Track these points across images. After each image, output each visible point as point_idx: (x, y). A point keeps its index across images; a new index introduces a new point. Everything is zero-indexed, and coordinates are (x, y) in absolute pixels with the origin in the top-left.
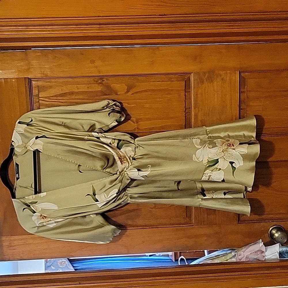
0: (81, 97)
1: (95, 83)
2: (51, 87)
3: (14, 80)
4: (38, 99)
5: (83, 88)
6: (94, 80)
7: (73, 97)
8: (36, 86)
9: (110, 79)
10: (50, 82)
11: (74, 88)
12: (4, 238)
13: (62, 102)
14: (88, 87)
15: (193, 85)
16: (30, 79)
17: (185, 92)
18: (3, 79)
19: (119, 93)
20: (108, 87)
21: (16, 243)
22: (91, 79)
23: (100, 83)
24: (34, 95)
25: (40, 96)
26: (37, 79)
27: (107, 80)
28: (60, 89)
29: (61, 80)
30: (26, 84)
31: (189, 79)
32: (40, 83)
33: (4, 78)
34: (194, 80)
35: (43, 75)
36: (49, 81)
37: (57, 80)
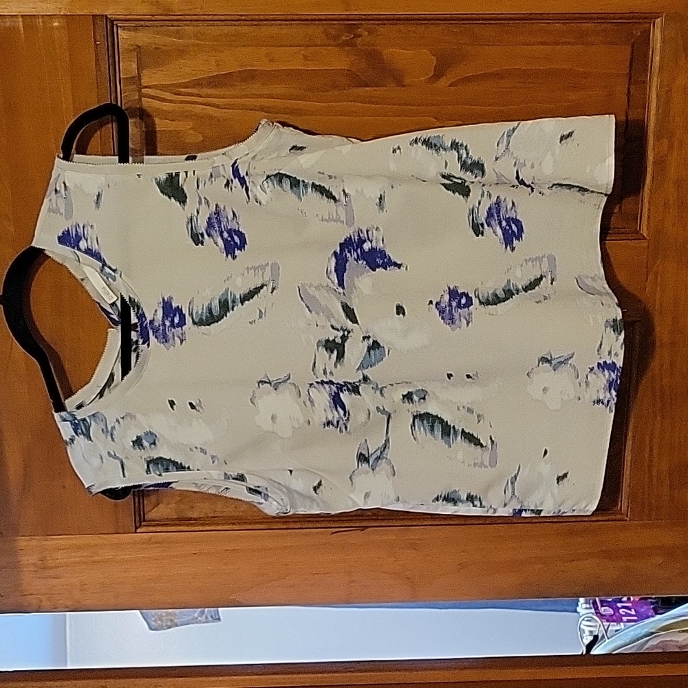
0: (279, 89)
1: (332, 42)
2: (181, 52)
3: (56, 24)
4: (140, 91)
5: (290, 59)
6: (327, 35)
7: (256, 88)
8: (131, 48)
9: (382, 30)
10: (178, 35)
11: (256, 59)
12: (22, 542)
13: (218, 107)
14: (306, 58)
15: (657, 58)
16: (112, 22)
17: (629, 85)
18: (21, 19)
19: (407, 81)
20: (373, 58)
21: (61, 557)
22: (316, 31)
23: (346, 44)
24: (124, 78)
25: (144, 82)
26: (137, 23)
27: (369, 34)
28: (213, 60)
29: (215, 30)
30: (98, 38)
31: (646, 37)
32: (144, 38)
33: (22, 16)
34: (663, 41)
35: (154, 10)
36: (178, 32)
37: (202, 28)
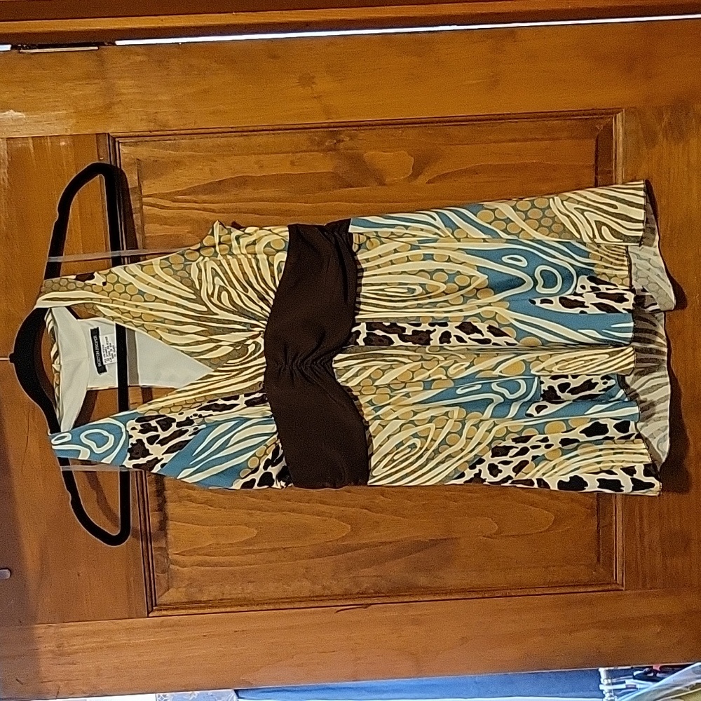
0: (269, 193)
1: (316, 148)
2: (178, 163)
3: (63, 143)
4: (141, 200)
5: (278, 165)
6: (312, 141)
7: (248, 192)
8: (133, 162)
9: (362, 135)
10: (175, 147)
11: (248, 166)
12: (40, 630)
13: (213, 211)
14: (293, 163)
15: (621, 150)
16: (114, 139)
17: (597, 174)
18: (31, 141)
19: (388, 180)
20: (356, 160)
21: (77, 643)
22: (301, 138)
23: (330, 149)
25: (145, 191)
26: (137, 139)
27: (351, 139)
28: (207, 170)
29: (209, 142)
30: (101, 154)
31: (609, 130)
32: (143, 152)
33: (32, 137)
34: (625, 133)
35: (152, 126)
36: (174, 144)
37: (196, 140)
